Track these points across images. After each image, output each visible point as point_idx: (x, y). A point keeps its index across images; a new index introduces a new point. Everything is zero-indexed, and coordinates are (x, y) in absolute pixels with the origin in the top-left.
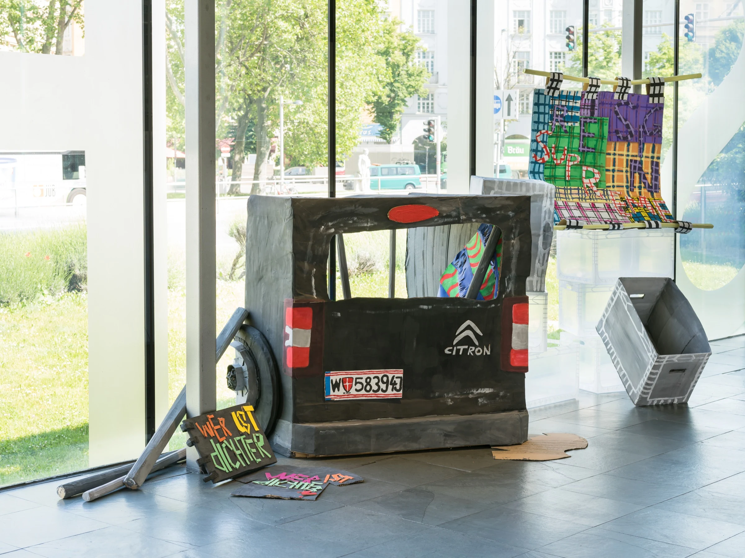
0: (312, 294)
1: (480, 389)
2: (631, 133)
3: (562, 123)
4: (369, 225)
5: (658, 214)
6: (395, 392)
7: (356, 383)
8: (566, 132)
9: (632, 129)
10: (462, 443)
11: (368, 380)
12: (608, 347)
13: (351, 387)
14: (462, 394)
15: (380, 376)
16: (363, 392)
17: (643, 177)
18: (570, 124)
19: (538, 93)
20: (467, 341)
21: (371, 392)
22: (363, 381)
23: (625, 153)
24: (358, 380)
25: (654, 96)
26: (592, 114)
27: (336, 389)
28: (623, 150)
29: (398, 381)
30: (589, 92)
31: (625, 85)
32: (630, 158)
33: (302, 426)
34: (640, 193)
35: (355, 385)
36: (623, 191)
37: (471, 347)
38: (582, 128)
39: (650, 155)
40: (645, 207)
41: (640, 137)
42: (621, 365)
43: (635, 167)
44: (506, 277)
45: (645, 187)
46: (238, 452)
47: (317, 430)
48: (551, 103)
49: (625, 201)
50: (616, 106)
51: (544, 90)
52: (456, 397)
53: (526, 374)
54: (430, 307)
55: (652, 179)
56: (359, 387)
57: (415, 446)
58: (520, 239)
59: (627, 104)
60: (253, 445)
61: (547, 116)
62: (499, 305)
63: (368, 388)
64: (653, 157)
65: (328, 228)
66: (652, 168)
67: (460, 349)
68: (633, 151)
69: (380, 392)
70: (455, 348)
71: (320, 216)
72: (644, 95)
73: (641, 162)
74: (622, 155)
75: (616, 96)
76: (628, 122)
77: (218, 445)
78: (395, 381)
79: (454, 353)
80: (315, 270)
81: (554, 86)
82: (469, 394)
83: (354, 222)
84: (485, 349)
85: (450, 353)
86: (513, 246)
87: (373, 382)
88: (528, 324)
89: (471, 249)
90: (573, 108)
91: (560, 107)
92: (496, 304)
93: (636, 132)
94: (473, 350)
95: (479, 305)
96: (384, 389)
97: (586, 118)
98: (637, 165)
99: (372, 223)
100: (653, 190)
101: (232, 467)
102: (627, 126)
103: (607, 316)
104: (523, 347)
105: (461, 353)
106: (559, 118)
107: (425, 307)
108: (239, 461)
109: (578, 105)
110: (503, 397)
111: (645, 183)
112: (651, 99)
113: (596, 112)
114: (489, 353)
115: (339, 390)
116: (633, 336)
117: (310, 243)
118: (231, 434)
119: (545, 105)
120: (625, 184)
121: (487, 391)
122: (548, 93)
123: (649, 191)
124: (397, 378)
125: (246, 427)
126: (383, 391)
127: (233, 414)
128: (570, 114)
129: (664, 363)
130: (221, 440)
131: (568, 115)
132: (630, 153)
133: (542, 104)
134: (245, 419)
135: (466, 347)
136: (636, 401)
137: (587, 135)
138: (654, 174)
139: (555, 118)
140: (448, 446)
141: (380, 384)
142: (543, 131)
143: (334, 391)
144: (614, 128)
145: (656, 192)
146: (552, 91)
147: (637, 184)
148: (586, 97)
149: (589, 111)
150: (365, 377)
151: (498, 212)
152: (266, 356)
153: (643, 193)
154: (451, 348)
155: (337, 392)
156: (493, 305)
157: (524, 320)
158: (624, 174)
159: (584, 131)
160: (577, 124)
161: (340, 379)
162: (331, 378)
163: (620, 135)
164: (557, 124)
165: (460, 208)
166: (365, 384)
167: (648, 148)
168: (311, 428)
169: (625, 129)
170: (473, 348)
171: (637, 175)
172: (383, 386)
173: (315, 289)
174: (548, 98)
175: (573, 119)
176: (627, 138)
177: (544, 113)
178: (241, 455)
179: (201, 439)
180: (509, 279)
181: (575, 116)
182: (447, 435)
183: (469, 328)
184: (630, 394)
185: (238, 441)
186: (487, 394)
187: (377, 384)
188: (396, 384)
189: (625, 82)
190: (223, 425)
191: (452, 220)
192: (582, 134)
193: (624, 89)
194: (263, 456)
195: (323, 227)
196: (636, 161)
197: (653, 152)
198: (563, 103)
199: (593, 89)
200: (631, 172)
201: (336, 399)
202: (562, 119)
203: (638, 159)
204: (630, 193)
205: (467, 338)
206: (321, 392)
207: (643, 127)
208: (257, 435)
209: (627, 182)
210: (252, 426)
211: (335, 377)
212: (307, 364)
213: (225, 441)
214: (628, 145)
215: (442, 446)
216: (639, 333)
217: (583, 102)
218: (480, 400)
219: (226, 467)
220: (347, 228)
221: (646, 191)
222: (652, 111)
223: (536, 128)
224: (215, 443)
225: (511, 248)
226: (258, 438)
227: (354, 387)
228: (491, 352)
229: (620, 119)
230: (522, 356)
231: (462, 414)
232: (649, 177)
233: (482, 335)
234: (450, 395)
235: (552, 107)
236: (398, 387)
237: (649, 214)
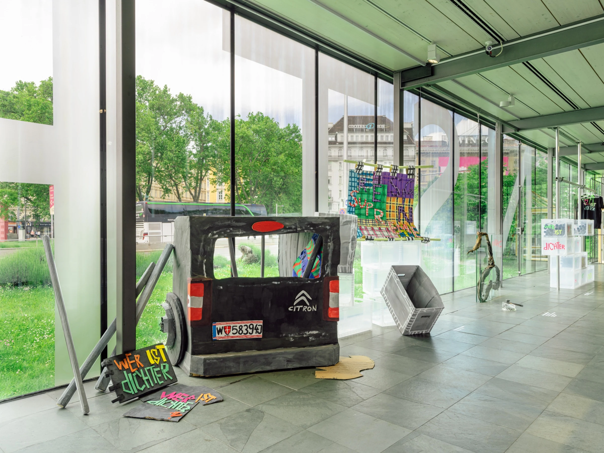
0: (204, 275)
1: (310, 332)
2: (398, 193)
3: (364, 187)
4: (240, 233)
5: (412, 233)
6: (257, 334)
7: (233, 329)
8: (366, 191)
9: (399, 191)
10: (298, 366)
11: (241, 327)
12: (387, 302)
13: (229, 332)
14: (299, 334)
15: (248, 325)
16: (238, 334)
17: (405, 215)
18: (368, 188)
19: (351, 172)
20: (302, 303)
21: (243, 335)
22: (238, 328)
23: (396, 202)
24: (234, 328)
25: (410, 174)
26: (379, 183)
27: (220, 333)
28: (395, 201)
29: (259, 327)
30: (377, 172)
31: (395, 169)
32: (398, 205)
33: (196, 357)
34: (403, 223)
35: (232, 330)
36: (395, 222)
37: (304, 307)
38: (374, 190)
39: (408, 204)
40: (406, 230)
41: (403, 195)
42: (394, 312)
43: (401, 210)
44: (325, 265)
45: (406, 220)
46: (145, 378)
47: (205, 360)
48: (358, 177)
49: (396, 226)
50: (391, 179)
51: (354, 170)
52: (296, 336)
53: (338, 322)
54: (279, 283)
55: (409, 216)
56: (235, 331)
57: (268, 368)
58: (333, 242)
59: (396, 178)
60: (158, 372)
61: (356, 183)
62: (321, 281)
63: (241, 332)
64: (409, 205)
65: (214, 235)
66: (409, 211)
67: (298, 308)
68: (399, 202)
69: (248, 334)
70: (295, 307)
71: (208, 227)
72: (405, 175)
73: (403, 208)
74: (394, 204)
75: (391, 175)
76: (397, 187)
77: (130, 375)
78: (258, 328)
79: (294, 310)
80: (205, 260)
81: (359, 168)
82: (304, 334)
83: (231, 231)
84: (313, 307)
85: (292, 310)
86: (329, 246)
87: (244, 328)
88: (338, 292)
89: (308, 249)
90: (369, 180)
91: (362, 179)
92: (320, 281)
93: (401, 192)
94: (306, 308)
95: (309, 282)
96: (251, 332)
97: (376, 185)
98: (402, 209)
99: (242, 232)
100: (410, 221)
101: (138, 390)
102: (397, 189)
103: (386, 285)
104: (336, 306)
105: (298, 310)
106: (362, 185)
107: (276, 283)
108: (145, 385)
109: (372, 178)
110: (324, 336)
111: (406, 218)
112: (408, 176)
113: (381, 182)
114: (315, 310)
115: (222, 334)
116: (400, 297)
117: (202, 244)
118: (143, 366)
119: (355, 177)
120: (396, 218)
121: (315, 332)
122: (356, 171)
123: (408, 222)
124: (259, 325)
125: (157, 360)
126: (250, 333)
127: (148, 352)
128: (368, 182)
129: (419, 313)
130: (133, 371)
131: (367, 183)
132: (398, 203)
133: (353, 177)
134: (157, 355)
135: (302, 306)
136: (403, 333)
137: (376, 193)
138: (410, 213)
139: (360, 184)
140: (289, 367)
141: (248, 329)
142: (354, 191)
143: (218, 334)
144: (390, 191)
145: (411, 222)
146: (358, 171)
147: (402, 218)
148: (376, 174)
149: (377, 182)
150: (238, 325)
151: (320, 226)
153: (405, 223)
154: (293, 307)
155: (220, 335)
156: (318, 282)
157: (336, 290)
158: (395, 213)
159: (375, 191)
160: (372, 188)
161: (223, 327)
162: (217, 326)
163: (393, 194)
164: (361, 187)
165: (297, 224)
166: (238, 330)
167: (407, 201)
168: (201, 359)
169: (395, 191)
170: (306, 307)
171: (402, 214)
172: (250, 331)
173: (206, 272)
174: (356, 174)
175: (369, 185)
176: (396, 195)
177: (355, 182)
178: (148, 380)
179: (116, 372)
180: (327, 266)
181: (370, 184)
182: (289, 361)
183: (303, 295)
184: (399, 328)
185: (148, 370)
186: (315, 334)
187: (246, 330)
188: (258, 329)
189: (396, 167)
190: (137, 360)
191: (292, 230)
192: (374, 193)
193: (395, 170)
194: (166, 379)
195: (210, 234)
196: (401, 207)
197: (409, 202)
198: (364, 177)
199: (379, 170)
200: (399, 212)
201: (219, 340)
202: (364, 185)
203: (402, 206)
204: (399, 223)
205: (303, 301)
206: (211, 335)
207: (405, 190)
208: (164, 364)
209: (397, 217)
210: (161, 359)
211: (219, 325)
212: (200, 318)
213: (137, 372)
214: (397, 199)
215: (285, 367)
216: (404, 296)
217: (375, 177)
218: (310, 338)
219: (133, 390)
220: (226, 235)
221: (406, 222)
222: (409, 182)
223: (350, 189)
224: (128, 373)
225: (328, 248)
226: (164, 367)
227: (231, 332)
228: (317, 309)
229: (393, 186)
230: (335, 312)
231: (299, 347)
232: (408, 215)
233: (311, 299)
234: (292, 335)
235: (358, 179)
236: (259, 331)
237: (408, 233)
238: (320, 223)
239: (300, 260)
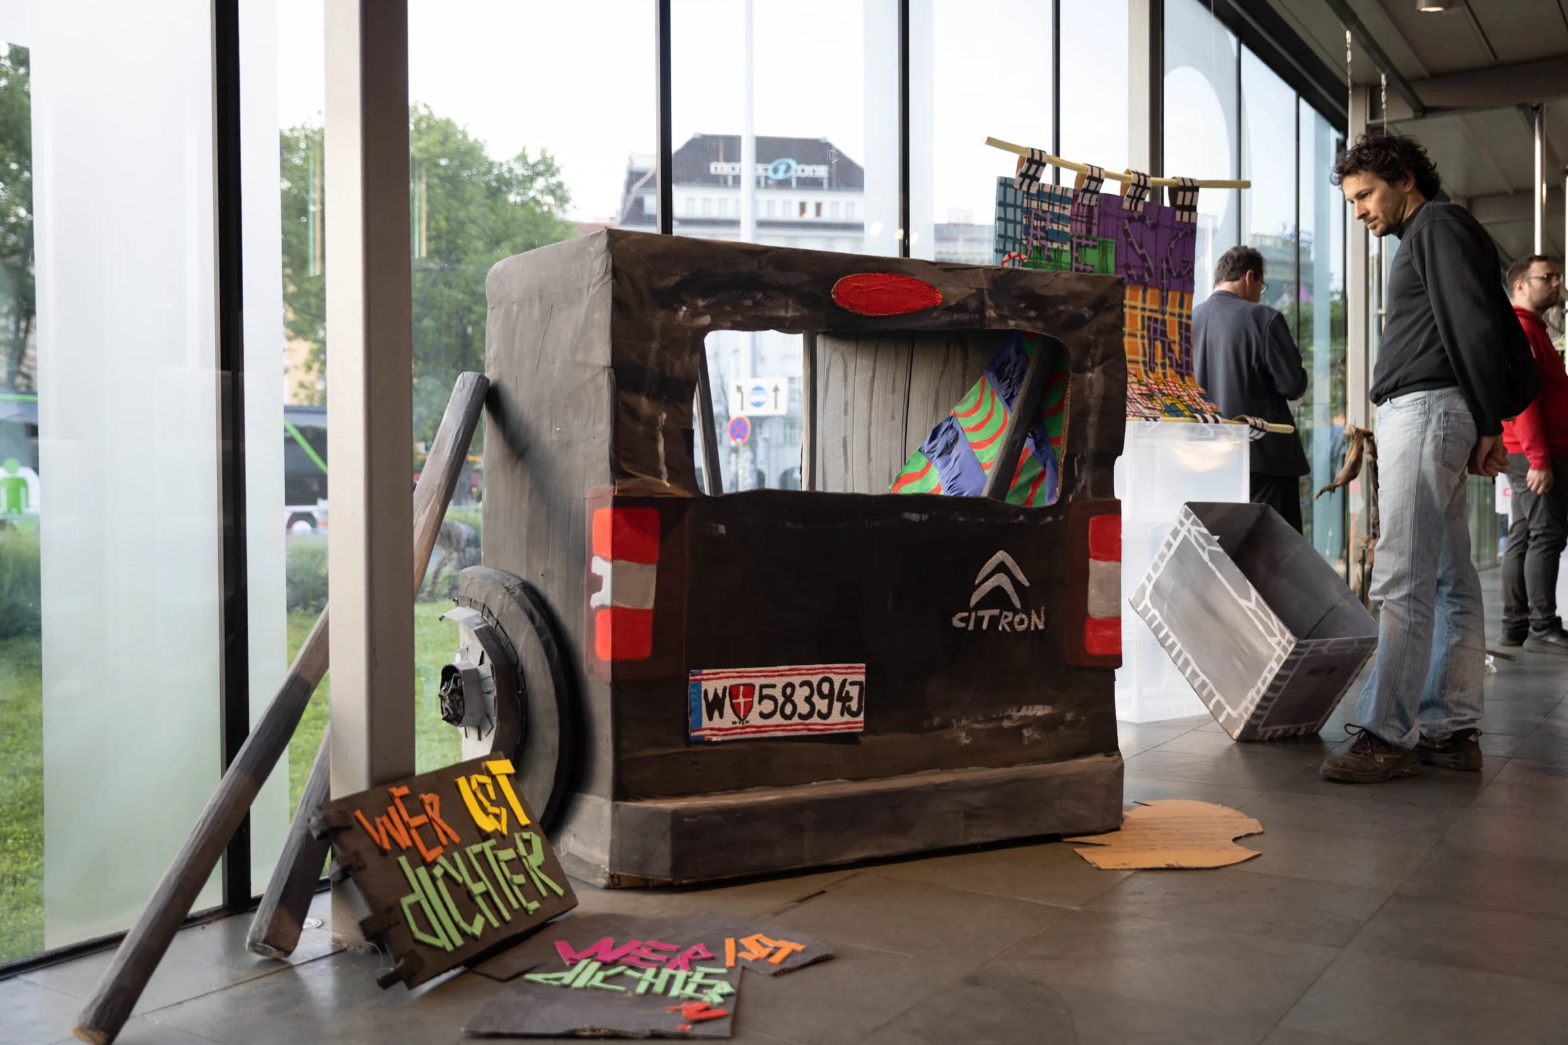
0: (658, 475)
1: (1024, 708)
2: (1148, 269)
3: (1044, 242)
4: (790, 314)
5: (1202, 408)
6: (847, 718)
7: (762, 698)
8: (1049, 258)
9: (1151, 263)
10: (1004, 833)
11: (789, 691)
12: (1161, 635)
13: (749, 707)
14: (988, 719)
15: (815, 680)
16: (777, 719)
17: (1167, 348)
18: (1055, 245)
19: (1004, 184)
20: (997, 598)
21: (796, 719)
22: (777, 693)
23: (1139, 304)
24: (766, 691)
25: (1183, 208)
26: (1089, 231)
27: (716, 713)
28: (1136, 300)
29: (854, 691)
30: (1086, 191)
31: (1142, 183)
32: (1147, 314)
33: (636, 808)
34: (1164, 374)
35: (760, 703)
36: (1139, 370)
37: (1005, 613)
38: (1075, 254)
39: (1177, 311)
40: (1179, 397)
41: (1162, 278)
42: (1193, 665)
43: (1155, 330)
44: (1075, 455)
45: (1171, 366)
46: (477, 888)
47: (676, 815)
48: (1025, 205)
49: (1146, 385)
50: (1126, 221)
51: (1012, 180)
52: (976, 726)
53: (1117, 671)
54: (925, 517)
55: (1181, 351)
56: (768, 706)
57: (902, 845)
58: (1104, 371)
59: (1142, 219)
60: (517, 864)
61: (1019, 227)
62: (1061, 518)
63: (788, 709)
64: (1181, 316)
65: (696, 313)
66: (1180, 334)
67: (982, 618)
68: (1151, 303)
69: (815, 719)
70: (973, 614)
71: (677, 279)
72: (1167, 208)
73: (1164, 322)
74: (1135, 308)
75: (1126, 205)
76: (1144, 251)
77: (422, 871)
78: (848, 692)
79: (971, 627)
80: (665, 416)
81: (1031, 172)
82: (1001, 719)
83: (756, 304)
84: (1034, 616)
85: (963, 625)
86: (1091, 386)
87: (801, 694)
88: (1119, 560)
89: (967, 414)
90: (1059, 218)
91: (1040, 213)
92: (1055, 517)
93: (1156, 268)
94: (1010, 619)
95: (1021, 518)
96: (825, 710)
97: (1079, 237)
98: (1159, 326)
99: (797, 310)
100: (1184, 371)
101: (463, 933)
102: (1143, 258)
103: (1155, 577)
104: (1111, 613)
105: (985, 626)
106: (1039, 234)
107: (914, 517)
108: (483, 914)
109: (1068, 213)
110: (1072, 725)
111: (1170, 359)
112: (1178, 213)
113: (1095, 229)
114: (1041, 627)
115: (721, 716)
116: (1226, 609)
117: (655, 345)
118: (456, 839)
119: (1015, 206)
120: (1140, 359)
121: (1040, 711)
122: (1021, 185)
123: (1177, 372)
124: (852, 684)
125: (497, 817)
126: (822, 716)
127: (462, 782)
128: (1055, 227)
129: (1305, 655)
130: (429, 856)
131: (1052, 229)
132: (1148, 306)
133: (1010, 205)
134: (493, 796)
135: (996, 612)
136: (1237, 733)
137: (1082, 267)
138: (1184, 344)
139: (1032, 231)
140: (973, 840)
141: (816, 699)
142: (1013, 254)
143: (711, 718)
144: (1123, 261)
145: (1188, 375)
146: (1027, 181)
147: (1159, 361)
148: (1079, 200)
149: (1084, 226)
150: (780, 682)
151: (1062, 308)
152: (540, 635)
153: (1168, 375)
154: (966, 614)
155: (717, 722)
156: (1050, 519)
157: (1112, 551)
158: (1139, 341)
159: (1077, 261)
160: (1067, 247)
161: (725, 689)
162: (705, 685)
163: (1132, 272)
164: (1035, 243)
165: (986, 292)
166: (781, 700)
167: (1174, 300)
168: (660, 813)
169: (1140, 263)
170: (1010, 615)
171: (1158, 344)
172: (821, 705)
173: (667, 463)
174: (1020, 194)
175: (1059, 236)
176: (1143, 277)
177: (1015, 222)
178: (486, 895)
179: (372, 860)
180: (1082, 462)
181: (1063, 231)
182: (972, 815)
183: (1002, 568)
184: (1221, 720)
185: (476, 855)
186: (1040, 718)
187: (808, 700)
188: (851, 699)
189: (1142, 177)
190: (435, 814)
191: (967, 317)
192: (1075, 265)
193: (1140, 190)
194: (544, 893)
195: (684, 308)
196: (1156, 320)
197: (1181, 306)
198: (1045, 206)
199: (1093, 184)
200: (1149, 339)
201: (714, 739)
202: (1043, 234)
203: (1159, 316)
204: (1150, 374)
205: (998, 590)
206: (682, 720)
207: (1167, 262)
208: (526, 835)
209: (1145, 355)
210: (511, 813)
211: (713, 683)
212: (647, 651)
213: (442, 860)
214: (1145, 291)
215: (961, 841)
216: (1243, 603)
217: (1076, 209)
218: (1026, 733)
219: (446, 939)
220: (739, 318)
221: (1173, 372)
222: (1180, 235)
223: (1002, 248)
224: (414, 867)
225: (1087, 392)
226: (527, 843)
227: (756, 709)
228: (1046, 624)
229: (1131, 244)
230: (1110, 633)
231: (993, 767)
232: (1176, 348)
233: (1027, 584)
234: (964, 722)
235: (1027, 211)
236: (854, 705)
237: (1188, 406)
238: (1063, 293)
239: (924, 460)
